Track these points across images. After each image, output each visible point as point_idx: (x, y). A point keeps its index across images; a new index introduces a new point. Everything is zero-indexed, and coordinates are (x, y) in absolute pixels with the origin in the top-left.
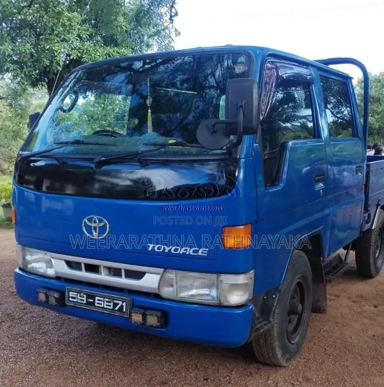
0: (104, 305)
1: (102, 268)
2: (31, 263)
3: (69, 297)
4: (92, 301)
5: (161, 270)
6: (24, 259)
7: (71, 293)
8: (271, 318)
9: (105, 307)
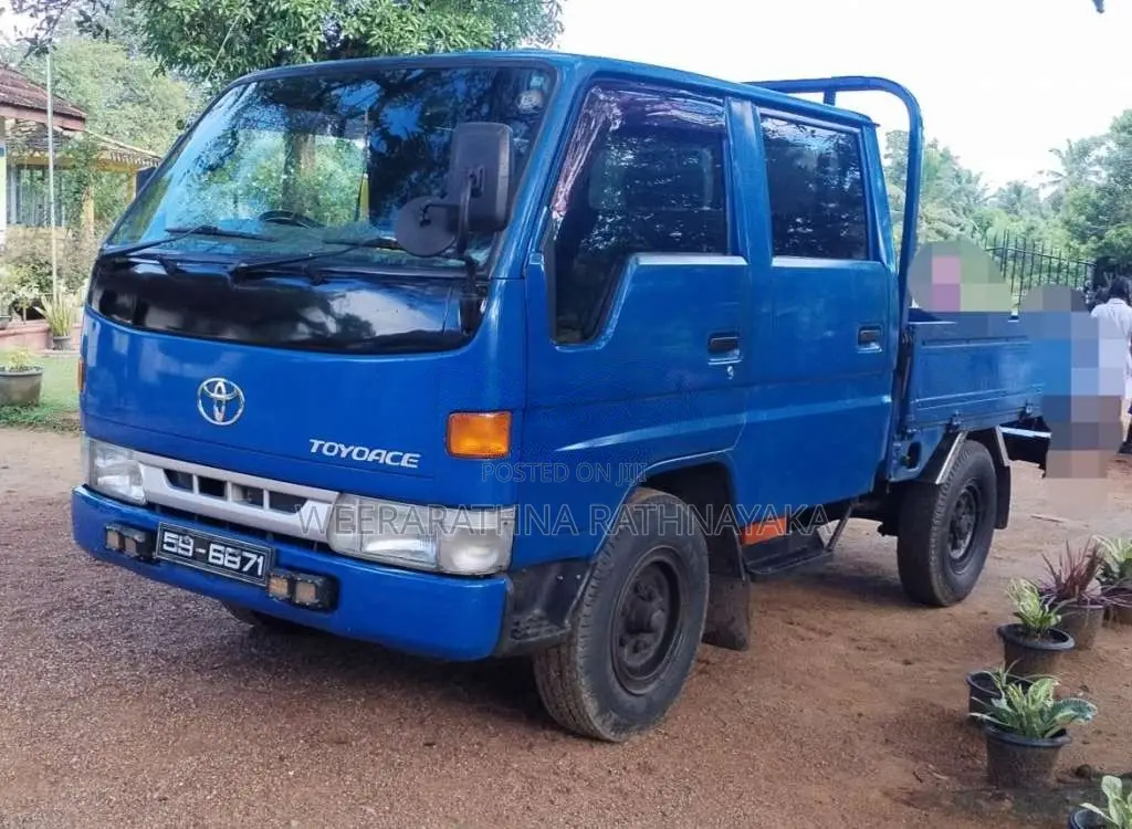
0: (224, 560)
1: (229, 487)
2: (103, 475)
3: (163, 543)
4: (203, 551)
5: (333, 495)
6: (92, 465)
7: (167, 534)
8: (567, 622)
9: (227, 564)
